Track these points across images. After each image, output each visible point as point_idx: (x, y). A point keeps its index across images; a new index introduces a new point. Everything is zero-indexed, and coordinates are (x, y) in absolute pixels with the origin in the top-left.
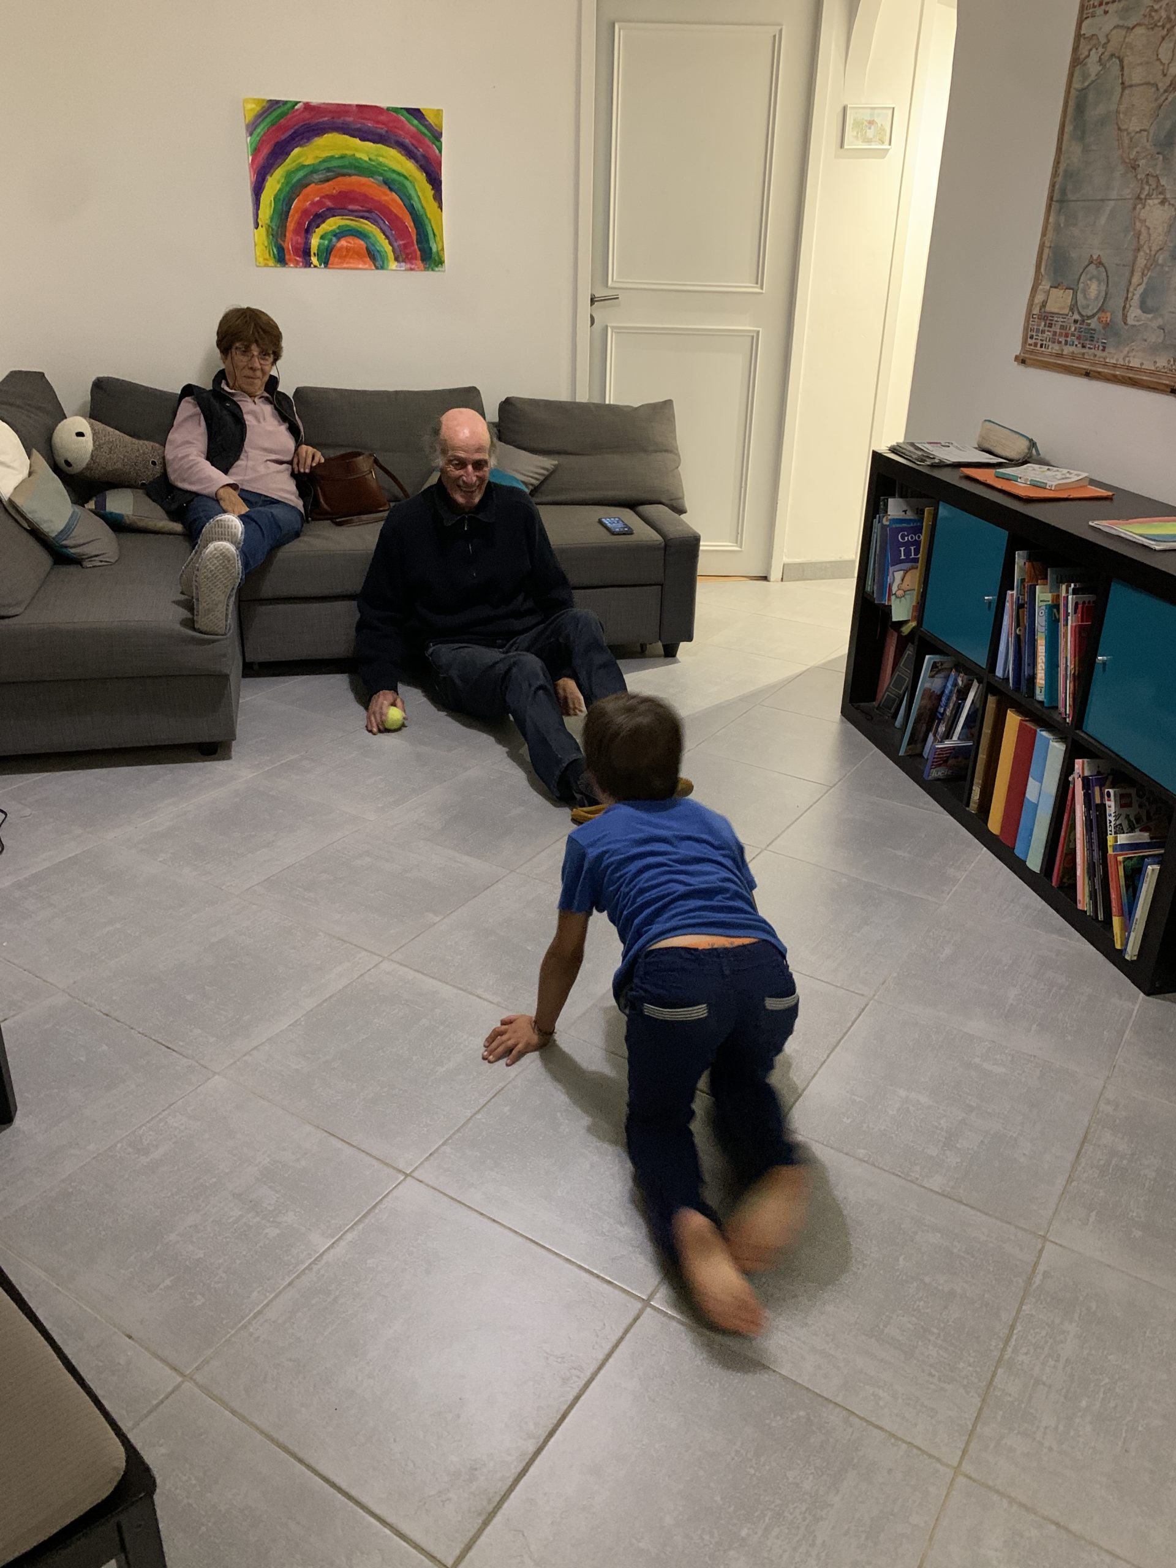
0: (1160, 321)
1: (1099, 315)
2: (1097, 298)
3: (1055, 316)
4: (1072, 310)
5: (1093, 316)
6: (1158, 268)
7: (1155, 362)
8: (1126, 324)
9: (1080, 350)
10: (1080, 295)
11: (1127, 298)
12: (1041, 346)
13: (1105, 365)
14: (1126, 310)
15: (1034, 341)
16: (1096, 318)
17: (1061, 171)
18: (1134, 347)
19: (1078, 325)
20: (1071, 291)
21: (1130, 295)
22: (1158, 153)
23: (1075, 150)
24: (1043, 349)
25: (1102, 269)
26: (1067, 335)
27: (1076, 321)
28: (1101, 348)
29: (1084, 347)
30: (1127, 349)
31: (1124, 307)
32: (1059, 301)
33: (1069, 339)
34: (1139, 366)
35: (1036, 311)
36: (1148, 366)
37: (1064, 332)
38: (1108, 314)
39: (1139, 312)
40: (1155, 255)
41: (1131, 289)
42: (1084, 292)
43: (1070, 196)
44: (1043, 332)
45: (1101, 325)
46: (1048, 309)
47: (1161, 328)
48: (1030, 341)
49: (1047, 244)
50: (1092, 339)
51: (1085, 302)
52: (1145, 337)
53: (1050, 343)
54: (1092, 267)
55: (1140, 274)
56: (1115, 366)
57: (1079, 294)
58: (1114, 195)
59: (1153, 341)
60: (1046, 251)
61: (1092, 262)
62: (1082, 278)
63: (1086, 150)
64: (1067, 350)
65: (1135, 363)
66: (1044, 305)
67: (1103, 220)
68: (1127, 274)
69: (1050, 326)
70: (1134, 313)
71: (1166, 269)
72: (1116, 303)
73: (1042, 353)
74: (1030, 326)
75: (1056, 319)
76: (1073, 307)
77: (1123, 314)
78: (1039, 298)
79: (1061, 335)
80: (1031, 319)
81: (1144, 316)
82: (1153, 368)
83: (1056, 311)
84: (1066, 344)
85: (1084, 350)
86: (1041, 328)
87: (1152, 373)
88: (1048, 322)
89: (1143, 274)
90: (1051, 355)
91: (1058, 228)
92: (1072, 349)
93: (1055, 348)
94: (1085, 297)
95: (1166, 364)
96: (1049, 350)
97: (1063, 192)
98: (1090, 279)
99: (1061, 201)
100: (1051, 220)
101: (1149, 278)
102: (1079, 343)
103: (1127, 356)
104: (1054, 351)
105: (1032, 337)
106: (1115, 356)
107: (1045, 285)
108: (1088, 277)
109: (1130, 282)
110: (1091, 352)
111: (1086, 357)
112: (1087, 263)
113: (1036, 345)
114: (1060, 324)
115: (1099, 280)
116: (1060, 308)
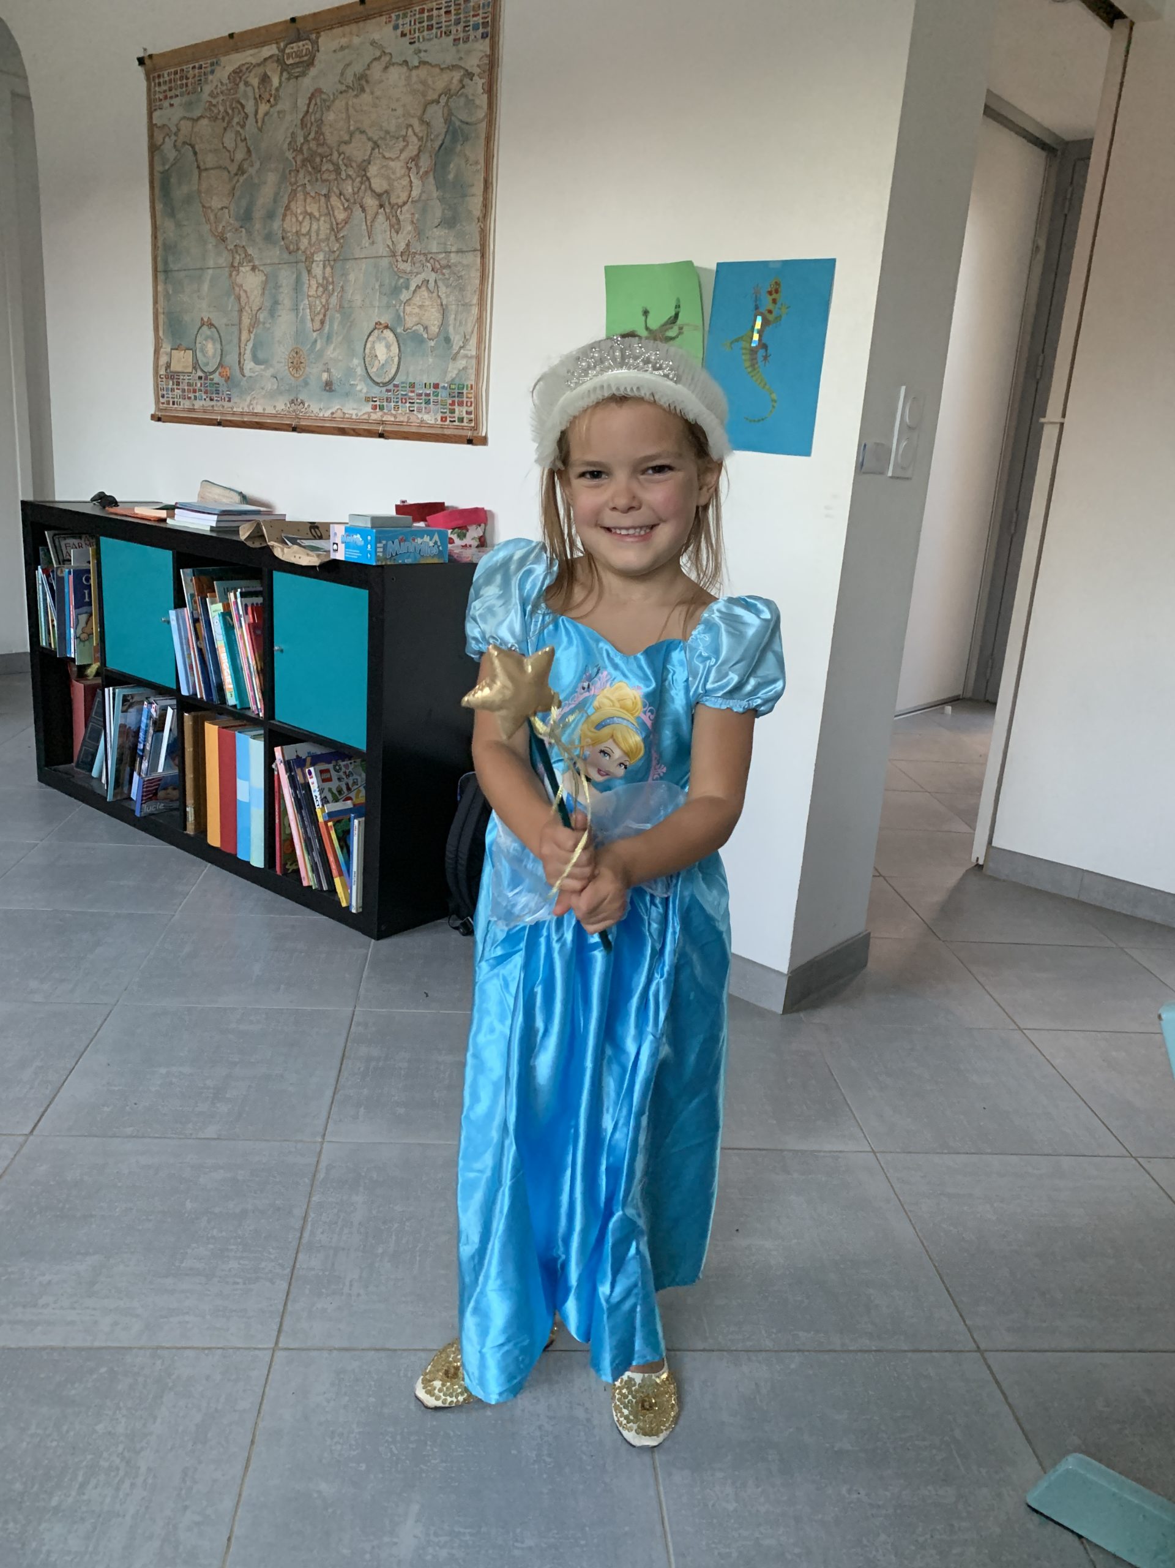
0: (271, 371)
1: (220, 370)
2: (214, 356)
3: (181, 374)
4: (194, 368)
5: (214, 372)
6: (261, 326)
7: (275, 407)
8: (244, 376)
9: (209, 403)
10: (199, 354)
11: (240, 354)
12: (174, 403)
13: (234, 414)
14: (242, 364)
15: (166, 399)
16: (217, 373)
17: (160, 244)
18: (255, 395)
19: (202, 381)
20: (191, 351)
21: (242, 351)
22: (241, 227)
23: (169, 225)
24: (176, 406)
25: (214, 330)
26: (195, 391)
27: (200, 378)
28: (227, 399)
29: (212, 400)
30: (249, 399)
31: (239, 362)
32: (182, 361)
33: (197, 394)
34: (263, 412)
35: (162, 372)
36: (270, 410)
37: (191, 388)
38: (228, 369)
39: (253, 364)
40: (256, 314)
41: (242, 346)
42: (202, 351)
43: (172, 266)
44: (173, 390)
45: (223, 379)
46: (172, 368)
47: (274, 376)
48: (162, 400)
49: (161, 310)
50: (217, 392)
51: (205, 360)
52: (262, 386)
53: (181, 400)
54: (205, 328)
55: (247, 331)
56: (242, 414)
58: (211, 263)
59: (270, 388)
60: (161, 317)
61: (203, 325)
62: (198, 339)
63: (179, 225)
64: (198, 404)
65: (259, 409)
66: (168, 366)
67: (206, 287)
68: (236, 333)
69: (178, 384)
70: (249, 365)
71: (267, 324)
72: (231, 359)
73: (176, 410)
74: (160, 387)
75: (182, 377)
76: (196, 365)
77: (240, 368)
78: (163, 360)
79: (189, 391)
80: (159, 380)
81: (258, 367)
82: (274, 412)
83: (180, 370)
84: (196, 399)
85: (212, 403)
86: (170, 387)
87: (274, 416)
88: (175, 381)
89: (249, 331)
90: (183, 410)
91: (167, 296)
92: (201, 402)
93: (187, 404)
94: (204, 356)
95: (283, 407)
96: (182, 406)
97: (166, 263)
98: (206, 339)
99: (166, 272)
100: (160, 288)
101: (255, 334)
102: (207, 397)
103: (251, 404)
104: (186, 407)
105: (163, 396)
106: (240, 406)
107: (166, 347)
108: (203, 337)
109: (240, 339)
110: (219, 404)
111: (215, 408)
112: (200, 325)
113: (168, 403)
114: (187, 381)
115: (212, 339)
116: (183, 367)
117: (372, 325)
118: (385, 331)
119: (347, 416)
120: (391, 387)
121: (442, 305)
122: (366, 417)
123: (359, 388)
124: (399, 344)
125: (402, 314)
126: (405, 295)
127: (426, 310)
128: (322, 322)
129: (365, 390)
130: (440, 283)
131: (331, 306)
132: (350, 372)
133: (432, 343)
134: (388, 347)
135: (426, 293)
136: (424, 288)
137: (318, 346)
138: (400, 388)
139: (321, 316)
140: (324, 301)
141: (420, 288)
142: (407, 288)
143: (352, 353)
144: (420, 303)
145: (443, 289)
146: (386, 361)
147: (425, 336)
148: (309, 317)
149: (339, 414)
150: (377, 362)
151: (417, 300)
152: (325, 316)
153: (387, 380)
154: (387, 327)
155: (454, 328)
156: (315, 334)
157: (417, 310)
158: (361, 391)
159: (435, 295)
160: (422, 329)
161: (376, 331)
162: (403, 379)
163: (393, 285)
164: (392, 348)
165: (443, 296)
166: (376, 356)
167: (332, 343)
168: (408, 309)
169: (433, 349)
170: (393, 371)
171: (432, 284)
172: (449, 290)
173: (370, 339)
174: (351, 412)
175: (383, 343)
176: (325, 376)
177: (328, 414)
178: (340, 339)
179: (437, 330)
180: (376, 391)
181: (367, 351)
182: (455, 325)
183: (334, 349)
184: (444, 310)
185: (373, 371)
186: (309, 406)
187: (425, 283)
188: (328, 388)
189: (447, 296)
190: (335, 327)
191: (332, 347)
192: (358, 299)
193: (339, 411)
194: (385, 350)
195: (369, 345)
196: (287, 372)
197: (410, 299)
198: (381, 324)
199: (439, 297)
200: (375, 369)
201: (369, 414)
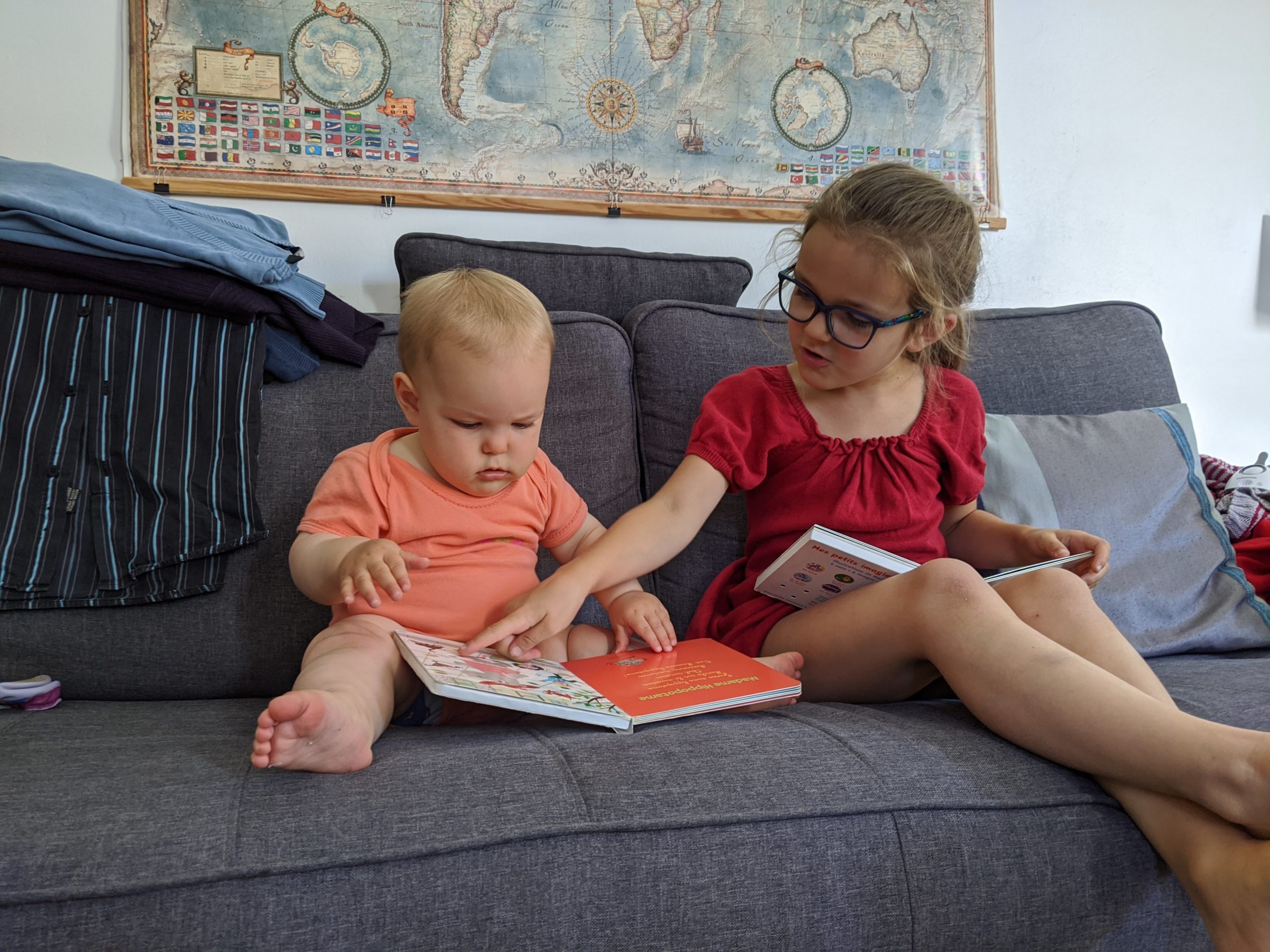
0: (543, 113)
1: (381, 101)
2: (360, 74)
3: (239, 101)
4: (289, 91)
5: (363, 103)
7: (549, 174)
8: (459, 117)
9: (340, 161)
10: (304, 67)
11: (448, 77)
12: (210, 157)
13: (427, 183)
14: (453, 97)
15: (176, 148)
16: (373, 106)
18: (496, 153)
19: (322, 119)
20: (277, 59)
21: (454, 73)
24: (220, 162)
25: (358, 26)
26: (292, 137)
27: (307, 111)
28: (404, 156)
29: (351, 154)
31: (446, 92)
32: (238, 75)
33: (303, 143)
34: (518, 182)
35: (168, 90)
37: (279, 130)
39: (487, 100)
40: (497, 16)
41: (454, 64)
42: (316, 60)
45: (393, 121)
46: (205, 87)
47: (547, 123)
48: (164, 150)
50: (374, 142)
51: (324, 80)
52: (517, 138)
53: (240, 152)
54: (327, 22)
55: (470, 42)
56: (454, 184)
57: (298, 62)
59: (538, 142)
62: (302, 39)
64: (302, 162)
66: (186, 81)
69: (228, 118)
70: (476, 101)
71: (532, 39)
73: (218, 170)
74: (154, 120)
75: (245, 107)
76: (292, 87)
77: (449, 103)
78: (164, 68)
79: (271, 135)
80: (154, 106)
81: (501, 106)
82: (550, 183)
83: (236, 92)
84: (296, 150)
85: (354, 162)
86: (197, 123)
88: (218, 112)
89: (475, 41)
90: (252, 172)
92: (316, 161)
93: (263, 160)
94: (324, 71)
95: (578, 176)
96: (243, 163)
98: (330, 42)
101: (495, 49)
102: (336, 150)
104: (257, 165)
105: (169, 141)
107: (175, 43)
108: (321, 35)
109: (446, 54)
110: (376, 164)
111: (362, 172)
112: (310, 12)
113: (191, 156)
114: (262, 116)
115: (352, 42)
116: (244, 86)
117: (789, 63)
118: (816, 73)
119: (736, 191)
120: (831, 151)
121: (926, 48)
122: (779, 193)
123: (762, 150)
124: (845, 94)
125: (850, 53)
126: (853, 28)
127: (896, 52)
128: (675, 48)
129: (776, 154)
130: (920, 21)
131: (693, 26)
132: (739, 127)
133: (911, 96)
134: (824, 95)
135: (896, 30)
136: (891, 23)
137: (667, 81)
138: (850, 154)
139: (672, 38)
140: (677, 15)
141: (884, 21)
142: (860, 19)
143: (747, 98)
144: (886, 42)
145: (925, 30)
146: (822, 116)
147: (898, 86)
148: (642, 37)
149: (719, 188)
150: (800, 116)
151: (880, 35)
152: (680, 38)
153: (823, 141)
154: (820, 67)
155: (949, 79)
156: (656, 65)
157: (881, 50)
158: (767, 155)
159: (913, 33)
160: (889, 75)
161: (798, 72)
162: (857, 141)
163: (831, 11)
164: (833, 97)
165: (927, 37)
166: (799, 107)
167: (698, 80)
168: (861, 47)
169: (912, 104)
170: (836, 130)
171: (905, 20)
172: (936, 31)
173: (786, 81)
174: (745, 186)
175: (815, 90)
176: (684, 130)
177: (691, 187)
178: (717, 76)
179: (918, 80)
180: (799, 157)
181: (778, 98)
182: (950, 74)
183: (704, 91)
184: (930, 55)
185: (793, 129)
186: (644, 175)
187: (894, 17)
188: (691, 148)
189: (934, 38)
190: (706, 58)
191: (700, 86)
192: (757, 22)
193: (718, 185)
194: (819, 100)
195: (783, 90)
196: (588, 117)
197: (865, 34)
198: (807, 62)
199: (920, 37)
200: (797, 125)
201: (785, 190)
